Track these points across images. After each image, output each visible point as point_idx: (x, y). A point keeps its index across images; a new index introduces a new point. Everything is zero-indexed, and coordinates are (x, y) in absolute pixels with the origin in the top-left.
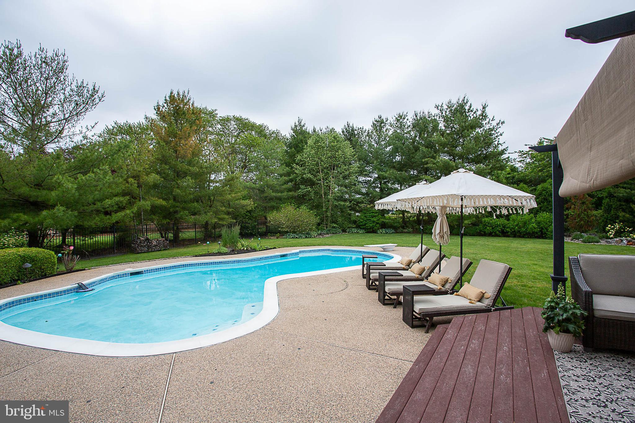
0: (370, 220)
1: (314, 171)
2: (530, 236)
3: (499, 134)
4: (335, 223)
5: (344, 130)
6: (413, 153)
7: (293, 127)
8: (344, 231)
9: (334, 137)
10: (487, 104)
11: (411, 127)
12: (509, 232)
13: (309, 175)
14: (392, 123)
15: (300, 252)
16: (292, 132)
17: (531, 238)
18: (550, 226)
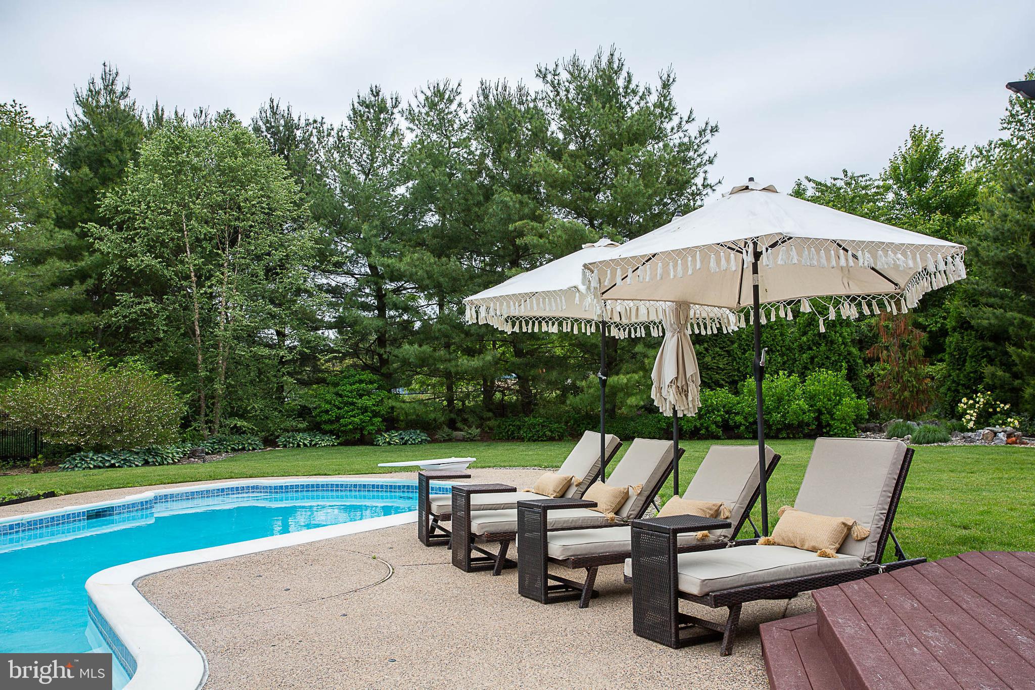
0: (353, 404)
1: (163, 244)
2: (793, 435)
3: (706, 157)
4: (242, 417)
5: (260, 123)
6: (479, 204)
7: (84, 93)
8: (270, 442)
9: (237, 140)
10: (672, 76)
11: (471, 127)
12: (741, 424)
13: (148, 259)
14: (416, 110)
15: (157, 499)
16: (80, 111)
17: (794, 438)
18: (837, 404)
